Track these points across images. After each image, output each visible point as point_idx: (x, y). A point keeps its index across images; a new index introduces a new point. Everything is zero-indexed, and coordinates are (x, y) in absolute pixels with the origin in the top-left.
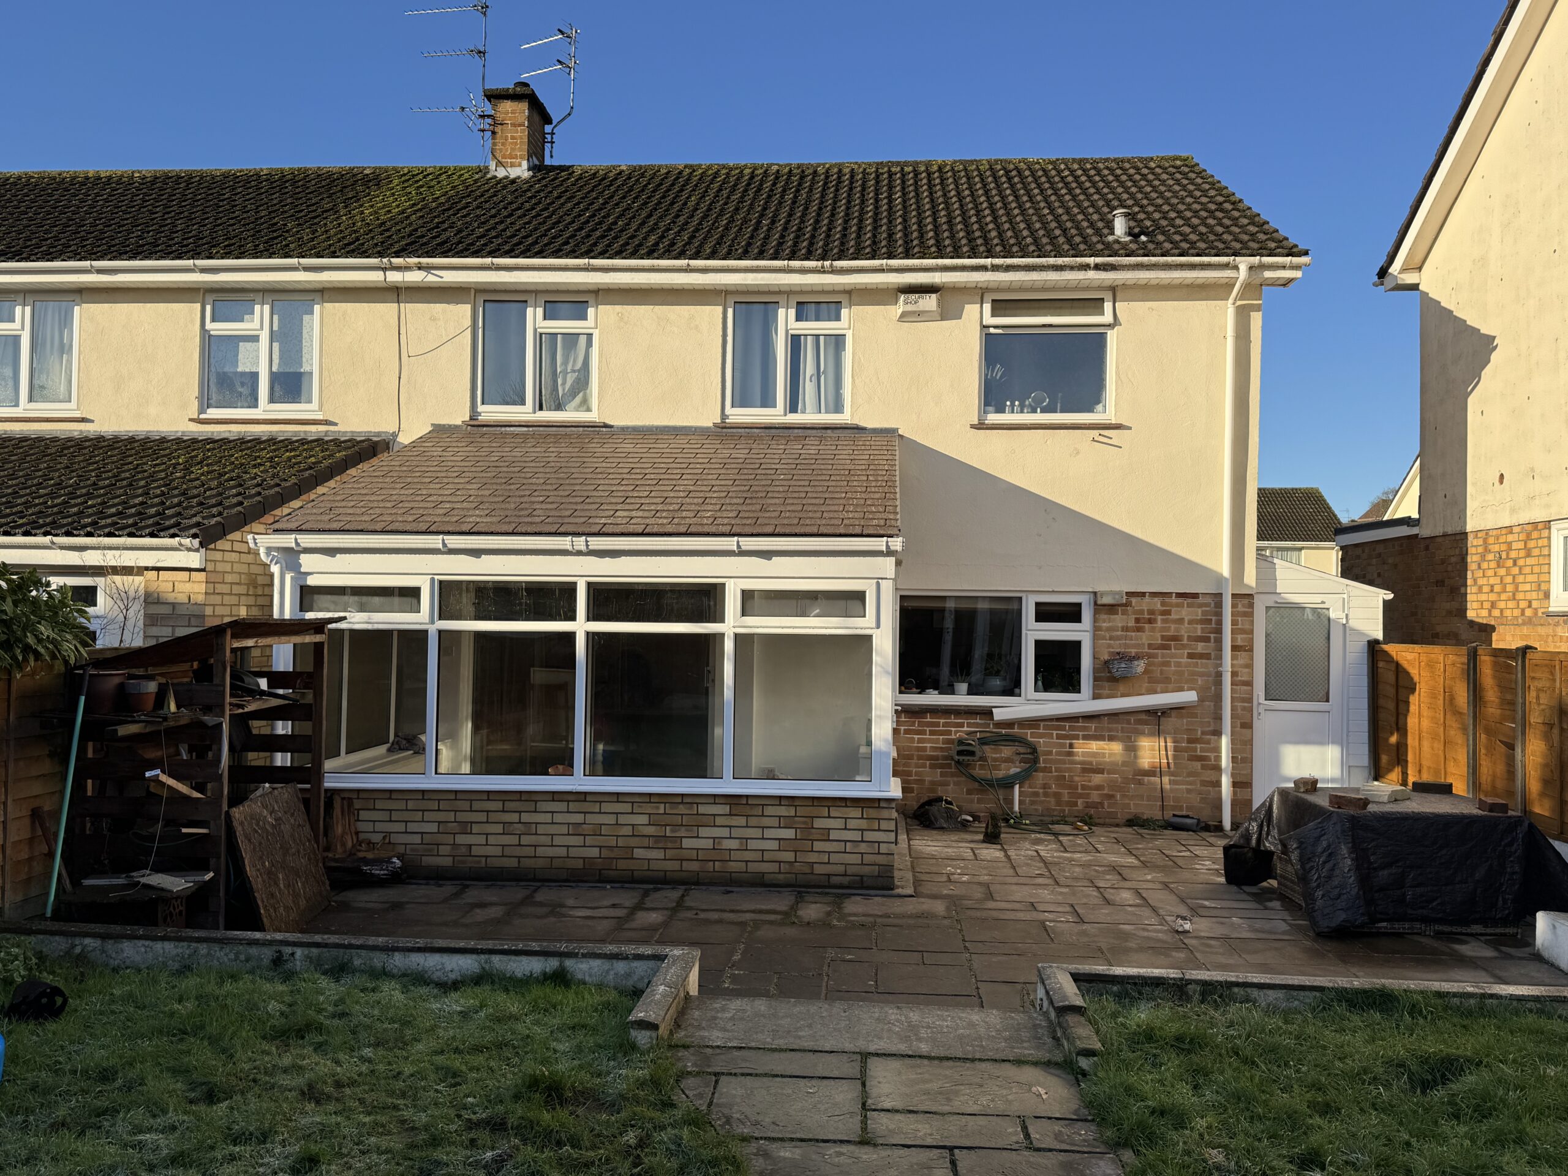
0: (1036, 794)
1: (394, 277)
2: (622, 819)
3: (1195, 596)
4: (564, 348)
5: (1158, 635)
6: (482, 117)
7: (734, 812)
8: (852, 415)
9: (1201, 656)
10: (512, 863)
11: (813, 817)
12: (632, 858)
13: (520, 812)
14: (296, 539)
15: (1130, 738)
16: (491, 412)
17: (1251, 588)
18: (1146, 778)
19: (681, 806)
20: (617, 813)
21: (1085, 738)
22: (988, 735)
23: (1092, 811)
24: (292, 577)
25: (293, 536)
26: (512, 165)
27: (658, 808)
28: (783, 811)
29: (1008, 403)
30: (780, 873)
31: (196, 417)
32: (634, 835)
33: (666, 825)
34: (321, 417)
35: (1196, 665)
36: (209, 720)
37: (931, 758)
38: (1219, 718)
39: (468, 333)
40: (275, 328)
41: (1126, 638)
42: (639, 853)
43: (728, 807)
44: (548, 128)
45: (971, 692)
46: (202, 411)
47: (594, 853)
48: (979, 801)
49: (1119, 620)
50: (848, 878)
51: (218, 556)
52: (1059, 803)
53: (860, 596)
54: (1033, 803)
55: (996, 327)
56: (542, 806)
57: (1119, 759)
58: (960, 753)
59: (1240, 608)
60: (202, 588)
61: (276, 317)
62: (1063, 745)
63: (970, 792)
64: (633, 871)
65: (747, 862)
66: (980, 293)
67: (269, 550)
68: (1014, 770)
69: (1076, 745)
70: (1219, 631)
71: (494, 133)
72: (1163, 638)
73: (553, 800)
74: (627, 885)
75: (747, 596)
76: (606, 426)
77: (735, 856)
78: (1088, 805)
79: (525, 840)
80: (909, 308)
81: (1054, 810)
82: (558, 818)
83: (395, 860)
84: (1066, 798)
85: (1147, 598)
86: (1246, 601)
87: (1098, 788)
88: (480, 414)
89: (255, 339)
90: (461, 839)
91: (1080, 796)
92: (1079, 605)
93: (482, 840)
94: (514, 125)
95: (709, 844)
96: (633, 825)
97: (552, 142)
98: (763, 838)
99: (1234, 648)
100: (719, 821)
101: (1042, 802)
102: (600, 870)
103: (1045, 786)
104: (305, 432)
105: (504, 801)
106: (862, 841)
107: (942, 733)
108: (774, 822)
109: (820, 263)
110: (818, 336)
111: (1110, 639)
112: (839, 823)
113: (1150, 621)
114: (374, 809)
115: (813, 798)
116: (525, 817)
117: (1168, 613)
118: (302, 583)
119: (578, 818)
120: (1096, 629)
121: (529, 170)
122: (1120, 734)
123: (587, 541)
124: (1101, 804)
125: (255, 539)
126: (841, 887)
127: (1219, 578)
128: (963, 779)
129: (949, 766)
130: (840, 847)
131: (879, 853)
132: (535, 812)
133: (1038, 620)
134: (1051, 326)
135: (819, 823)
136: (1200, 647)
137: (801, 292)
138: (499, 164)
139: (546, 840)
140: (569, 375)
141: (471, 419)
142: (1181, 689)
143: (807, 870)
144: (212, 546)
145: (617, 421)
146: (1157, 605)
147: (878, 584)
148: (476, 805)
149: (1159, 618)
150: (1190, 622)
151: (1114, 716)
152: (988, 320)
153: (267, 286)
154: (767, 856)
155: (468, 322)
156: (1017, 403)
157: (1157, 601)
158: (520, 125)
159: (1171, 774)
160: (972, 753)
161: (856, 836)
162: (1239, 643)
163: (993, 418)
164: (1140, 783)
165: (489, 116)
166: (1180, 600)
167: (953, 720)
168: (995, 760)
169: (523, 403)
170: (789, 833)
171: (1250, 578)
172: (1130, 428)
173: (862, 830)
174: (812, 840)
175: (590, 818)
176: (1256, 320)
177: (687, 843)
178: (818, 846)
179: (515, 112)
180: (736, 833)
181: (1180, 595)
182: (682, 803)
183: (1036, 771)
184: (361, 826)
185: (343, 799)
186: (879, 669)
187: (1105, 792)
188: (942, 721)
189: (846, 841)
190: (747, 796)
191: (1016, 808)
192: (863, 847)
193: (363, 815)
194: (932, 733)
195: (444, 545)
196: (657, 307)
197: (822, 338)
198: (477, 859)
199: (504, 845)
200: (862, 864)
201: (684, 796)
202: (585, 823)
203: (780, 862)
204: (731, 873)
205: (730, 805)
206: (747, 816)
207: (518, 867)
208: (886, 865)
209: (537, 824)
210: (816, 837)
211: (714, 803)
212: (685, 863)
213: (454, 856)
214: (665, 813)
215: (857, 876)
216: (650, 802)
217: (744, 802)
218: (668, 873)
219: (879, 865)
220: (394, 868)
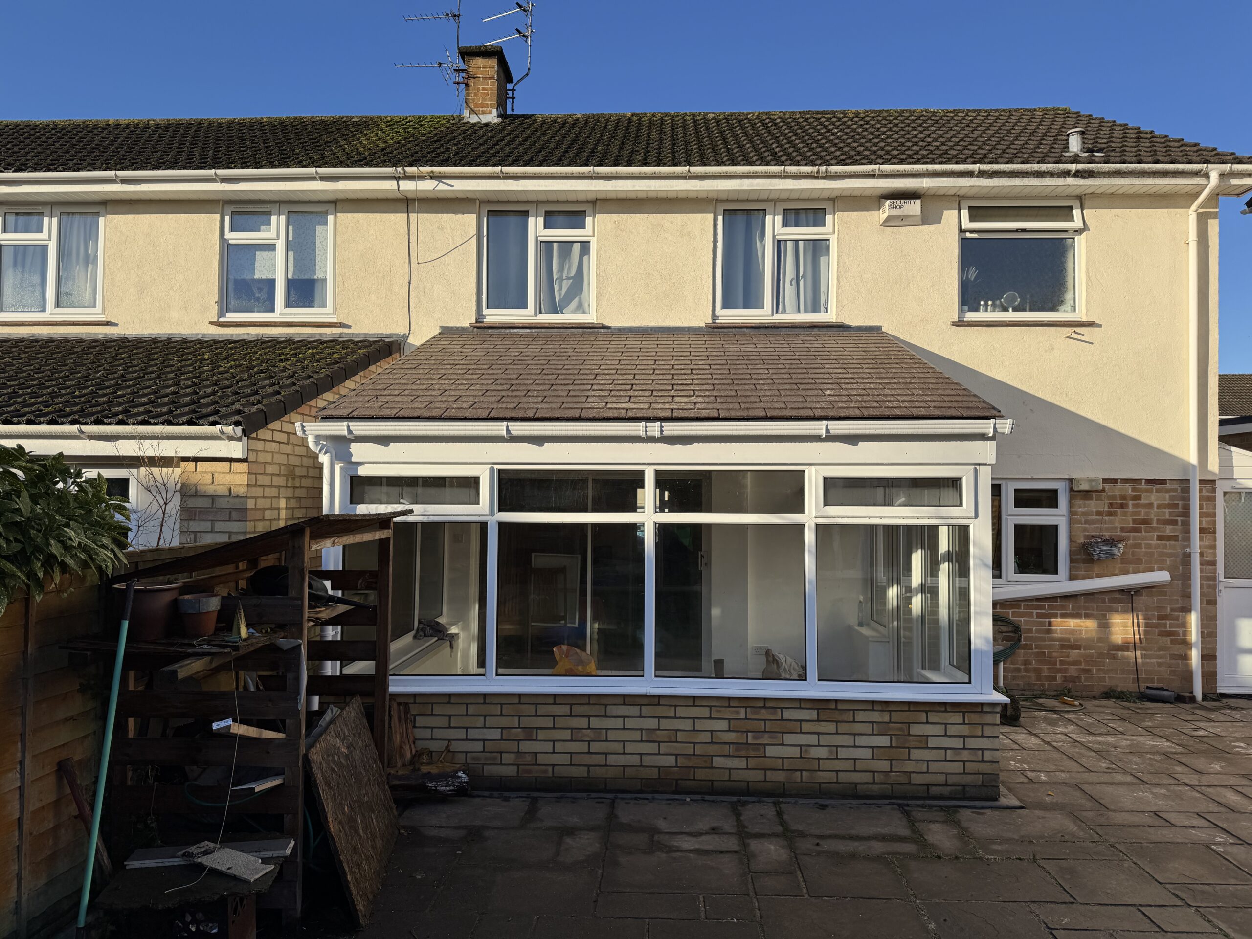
0: (1018, 670)
1: (407, 186)
2: (699, 725)
3: (1163, 482)
4: (560, 256)
5: (1130, 519)
6: (457, 71)
7: (821, 718)
8: (837, 315)
9: (1170, 538)
10: (581, 772)
11: (909, 723)
12: (712, 768)
13: (589, 717)
14: (348, 427)
15: (1105, 616)
16: (495, 316)
17: (1214, 474)
18: (1120, 653)
19: (763, 711)
20: (694, 719)
21: (1064, 616)
23: (1070, 685)
24: (341, 468)
25: (345, 423)
26: (484, 113)
27: (738, 713)
28: (876, 716)
30: (874, 783)
31: (215, 320)
32: (712, 743)
33: (747, 732)
34: (336, 320)
35: (1165, 547)
36: (285, 643)
38: (1187, 596)
39: (474, 241)
40: (290, 238)
41: (1101, 522)
42: (718, 761)
43: (816, 712)
44: (509, 86)
46: (221, 314)
47: (670, 761)
49: (1093, 505)
50: (949, 788)
51: (259, 445)
52: (1039, 678)
53: (954, 483)
54: (1014, 678)
55: (971, 231)
56: (613, 710)
57: (1094, 635)
59: (1205, 493)
60: (244, 479)
61: (291, 228)
62: (1043, 624)
64: (712, 781)
65: (837, 771)
66: (958, 200)
67: (318, 438)
69: (1054, 623)
70: (1186, 513)
71: (467, 85)
72: (1134, 521)
73: (624, 704)
74: (707, 797)
75: (830, 484)
76: (604, 327)
77: (824, 765)
78: (1066, 680)
79: (595, 747)
80: (895, 212)
81: (1034, 684)
82: (630, 723)
83: (461, 774)
84: (1045, 673)
85: (1119, 485)
86: (1209, 487)
87: (1075, 663)
88: (484, 317)
89: (272, 248)
90: (526, 746)
91: (1059, 671)
92: (1055, 492)
93: (548, 747)
94: (485, 78)
95: (795, 752)
96: (711, 731)
97: (513, 98)
98: (855, 746)
99: (1202, 530)
100: (806, 727)
101: (1022, 677)
102: (677, 780)
103: (1026, 662)
104: (321, 334)
105: (571, 705)
106: (964, 748)
108: (868, 728)
109: (815, 169)
110: (797, 241)
111: (1086, 522)
112: (938, 730)
113: (1122, 506)
114: (432, 715)
115: (909, 703)
116: (595, 723)
117: (1138, 498)
118: (353, 474)
119: (652, 723)
120: (1072, 513)
121: (498, 117)
122: (1095, 612)
123: (662, 427)
124: (1079, 678)
125: (303, 427)
126: (941, 797)
127: (1186, 466)
130: (940, 754)
131: (983, 761)
132: (606, 716)
133: (1015, 506)
134: (1023, 231)
135: (915, 730)
136: (1168, 530)
137: (788, 200)
138: (472, 111)
139: (618, 747)
140: (565, 282)
141: (477, 321)
142: (1151, 570)
143: (903, 779)
144: (254, 435)
145: (615, 321)
146: (1129, 489)
147: (976, 470)
148: (542, 710)
149: (1131, 503)
150: (1159, 507)
151: (1089, 595)
152: (967, 224)
153: (284, 197)
154: (860, 765)
155: (473, 231)
156: (990, 303)
157: (1129, 487)
158: (490, 78)
159: (1143, 649)
161: (958, 743)
162: (1204, 526)
163: (971, 316)
164: (1114, 657)
165: (463, 71)
166: (1149, 486)
169: (525, 306)
170: (884, 741)
171: (1213, 465)
172: (1100, 326)
173: (964, 737)
174: (909, 748)
175: (665, 724)
176: (1214, 226)
177: (771, 751)
178: (916, 754)
179: (485, 67)
180: (824, 740)
181: (1149, 481)
182: (764, 707)
183: (1019, 648)
184: (419, 734)
185: (399, 704)
186: (978, 561)
187: (1082, 667)
189: (946, 749)
190: (836, 701)
191: (1000, 683)
192: (965, 756)
193: (420, 721)
195: (508, 431)
196: (651, 215)
197: (801, 243)
198: (543, 768)
199: (571, 753)
200: (964, 773)
201: (765, 700)
202: (659, 729)
203: (874, 772)
204: (820, 783)
205: (818, 709)
206: (837, 722)
207: (588, 777)
208: (991, 774)
209: (607, 729)
210: (912, 744)
211: (800, 708)
212: (768, 773)
213: (518, 765)
214: (746, 719)
215: (958, 786)
216: (729, 706)
217: (833, 707)
218: (751, 784)
219: (983, 774)
220: (460, 783)
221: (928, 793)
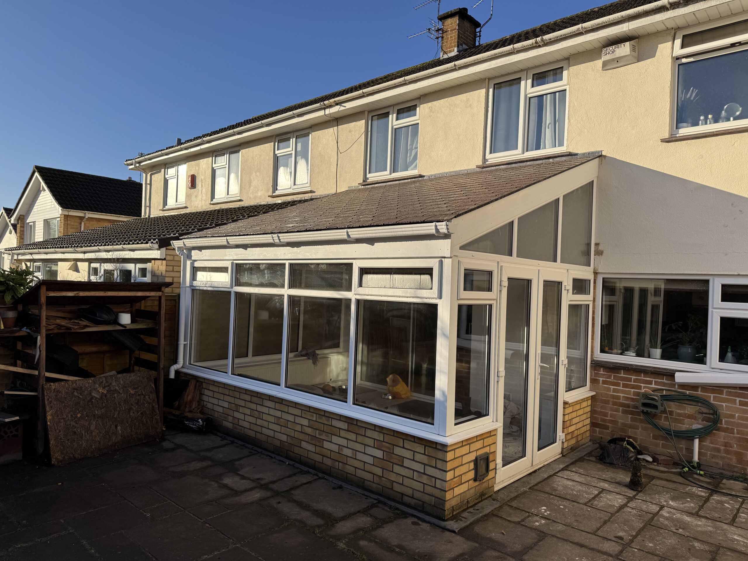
0: (718, 450)
1: (327, 112)
2: (297, 420)
7: (350, 429)
8: (568, 146)
10: (252, 434)
11: (394, 445)
12: (301, 447)
13: (257, 404)
16: (373, 177)
19: (324, 418)
20: (295, 415)
22: (673, 393)
24: (191, 263)
26: (450, 52)
27: (313, 416)
28: (376, 435)
29: (702, 118)
30: (373, 482)
31: (271, 195)
32: (301, 432)
33: (316, 429)
34: (310, 190)
37: (623, 405)
39: (363, 136)
42: (304, 445)
43: (347, 424)
45: (664, 357)
46: (274, 192)
47: (284, 438)
48: (663, 446)
50: (414, 501)
53: (429, 271)
56: (265, 403)
58: (644, 405)
60: (164, 269)
63: (655, 437)
64: (301, 455)
65: (356, 468)
66: (671, 32)
67: (179, 248)
68: (696, 426)
73: (269, 400)
74: (296, 464)
76: (421, 176)
77: (350, 461)
79: (259, 422)
80: (610, 57)
81: (735, 467)
82: (272, 412)
83: (200, 420)
88: (368, 179)
89: (291, 156)
90: (236, 415)
93: (243, 417)
94: (451, 30)
95: (335, 448)
96: (302, 425)
97: (480, 36)
98: (365, 453)
100: (343, 433)
101: (722, 458)
102: (287, 450)
105: (251, 396)
106: (424, 474)
107: (633, 387)
108: (370, 442)
109: (533, 41)
112: (410, 455)
114: (209, 390)
115: (394, 431)
116: (260, 408)
118: (193, 266)
119: (278, 414)
121: (457, 52)
123: (279, 237)
125: (173, 243)
126: (409, 506)
128: (650, 426)
129: (638, 414)
130: (408, 473)
131: (435, 487)
132: (262, 405)
133: (723, 300)
135: (398, 451)
137: (536, 67)
138: (445, 53)
139: (265, 424)
141: (364, 181)
143: (388, 485)
145: (427, 173)
147: (441, 264)
148: (242, 396)
152: (678, 51)
154: (368, 467)
155: (363, 130)
156: (710, 116)
158: (454, 30)
160: (656, 407)
161: (419, 468)
163: (685, 131)
165: (440, 29)
167: (642, 377)
168: (679, 415)
169: (384, 170)
170: (379, 454)
173: (425, 464)
174: (393, 463)
175: (284, 415)
177: (326, 445)
178: (397, 469)
179: (453, 23)
182: (324, 416)
183: (718, 430)
184: (205, 398)
185: (197, 381)
188: (633, 377)
189: (414, 470)
191: (696, 458)
192: (425, 479)
193: (206, 392)
194: (625, 386)
196: (449, 98)
198: (241, 428)
199: (250, 423)
200: (423, 492)
201: (325, 411)
202: (281, 418)
203: (374, 474)
204: (347, 473)
205: (348, 423)
206: (357, 434)
207: (255, 438)
208: (440, 499)
209: (263, 413)
210: (395, 461)
211: (340, 420)
212: (324, 458)
213: (233, 424)
214: (316, 421)
215: (420, 501)
216: (309, 411)
217: (355, 423)
218: (316, 462)
219: (436, 497)
220: (198, 425)
221: (402, 500)
